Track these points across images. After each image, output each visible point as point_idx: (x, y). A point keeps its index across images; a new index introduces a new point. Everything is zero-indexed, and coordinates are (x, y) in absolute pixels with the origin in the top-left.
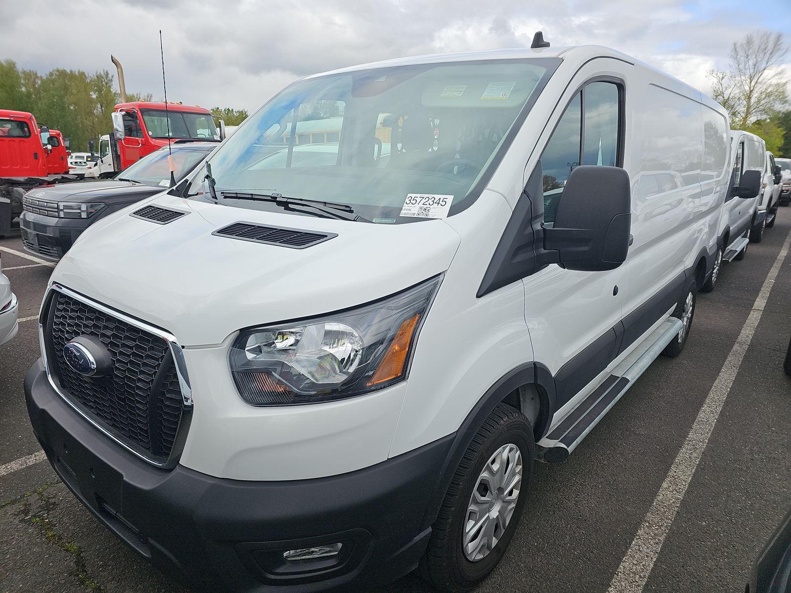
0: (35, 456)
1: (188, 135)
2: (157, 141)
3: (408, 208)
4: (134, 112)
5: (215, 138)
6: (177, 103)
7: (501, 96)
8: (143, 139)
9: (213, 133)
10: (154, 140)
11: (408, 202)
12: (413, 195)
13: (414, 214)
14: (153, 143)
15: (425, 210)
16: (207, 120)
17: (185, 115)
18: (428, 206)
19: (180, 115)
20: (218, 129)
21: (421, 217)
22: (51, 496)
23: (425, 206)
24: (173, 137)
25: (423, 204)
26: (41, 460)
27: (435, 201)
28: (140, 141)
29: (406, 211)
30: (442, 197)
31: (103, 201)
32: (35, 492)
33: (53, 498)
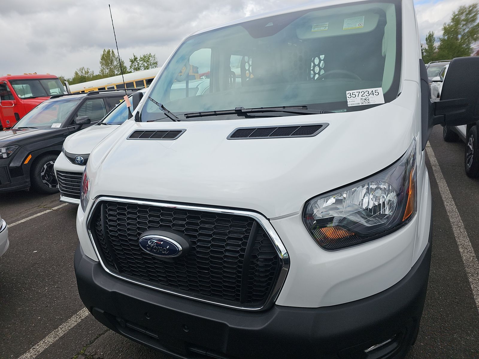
0: (61, 328)
1: (46, 94)
2: (25, 100)
3: (352, 100)
4: (5, 83)
5: (65, 94)
6: (34, 74)
7: (357, 26)
8: (15, 101)
9: (62, 90)
10: (23, 100)
11: (350, 97)
12: (351, 92)
13: (359, 104)
14: (22, 102)
15: (366, 100)
16: (56, 82)
17: (41, 81)
18: (366, 97)
19: (38, 81)
20: (65, 87)
21: (364, 104)
22: (93, 354)
23: (364, 98)
24: (34, 97)
25: (362, 96)
26: (68, 330)
27: (370, 93)
28: (13, 102)
29: (351, 103)
30: (374, 89)
31: (18, 144)
32: (78, 354)
33: (95, 355)
